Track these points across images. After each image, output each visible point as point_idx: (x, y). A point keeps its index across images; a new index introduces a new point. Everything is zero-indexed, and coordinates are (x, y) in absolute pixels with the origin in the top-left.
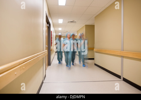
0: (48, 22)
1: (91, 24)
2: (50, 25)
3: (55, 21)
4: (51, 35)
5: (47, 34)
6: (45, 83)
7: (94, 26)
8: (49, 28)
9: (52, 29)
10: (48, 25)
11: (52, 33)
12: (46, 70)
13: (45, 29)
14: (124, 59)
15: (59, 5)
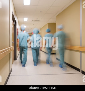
0: (14, 20)
1: (53, 23)
2: (16, 23)
3: (20, 19)
4: (17, 32)
5: (13, 31)
6: (12, 76)
7: (56, 24)
8: (15, 26)
9: (18, 27)
10: (14, 23)
11: (18, 30)
12: (12, 64)
13: (11, 26)
14: (82, 53)
15: (24, 5)
